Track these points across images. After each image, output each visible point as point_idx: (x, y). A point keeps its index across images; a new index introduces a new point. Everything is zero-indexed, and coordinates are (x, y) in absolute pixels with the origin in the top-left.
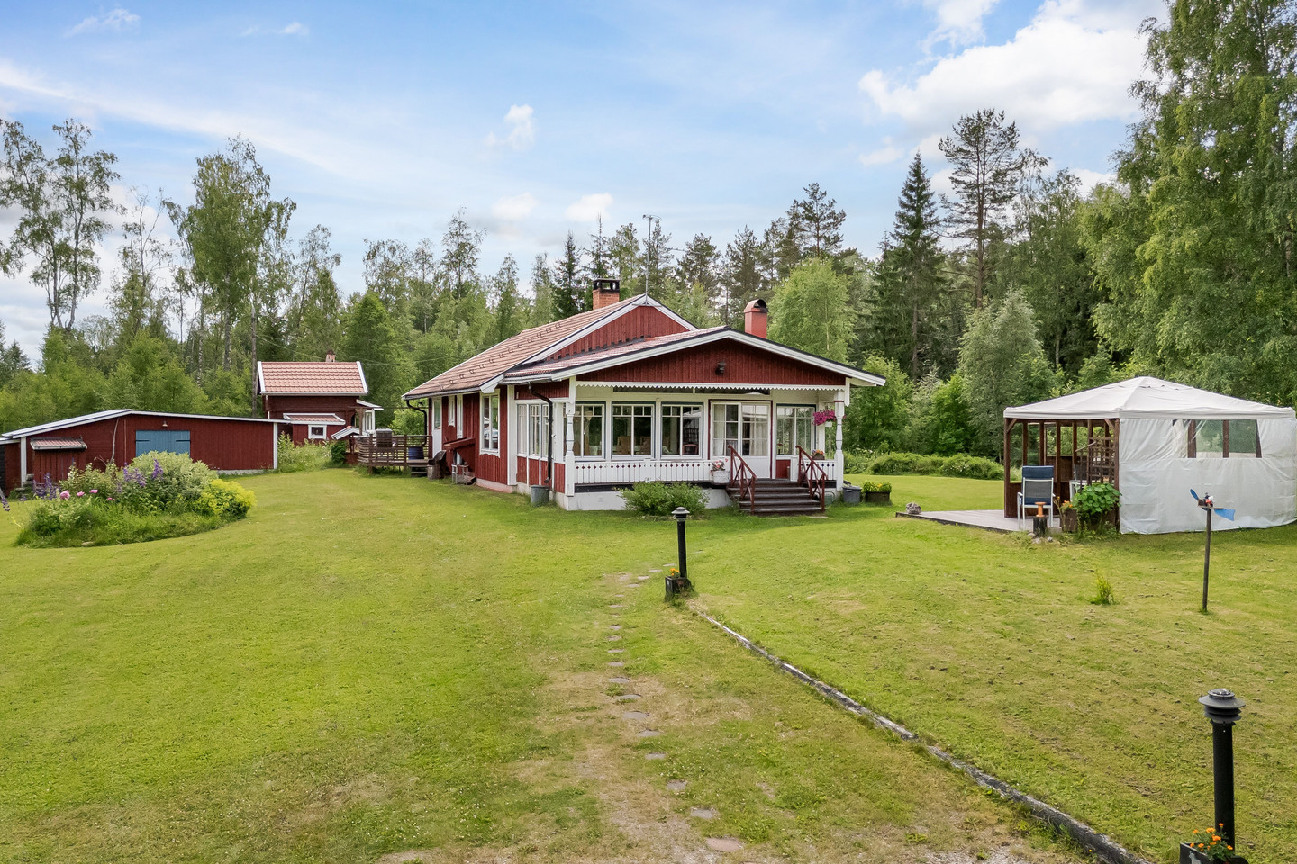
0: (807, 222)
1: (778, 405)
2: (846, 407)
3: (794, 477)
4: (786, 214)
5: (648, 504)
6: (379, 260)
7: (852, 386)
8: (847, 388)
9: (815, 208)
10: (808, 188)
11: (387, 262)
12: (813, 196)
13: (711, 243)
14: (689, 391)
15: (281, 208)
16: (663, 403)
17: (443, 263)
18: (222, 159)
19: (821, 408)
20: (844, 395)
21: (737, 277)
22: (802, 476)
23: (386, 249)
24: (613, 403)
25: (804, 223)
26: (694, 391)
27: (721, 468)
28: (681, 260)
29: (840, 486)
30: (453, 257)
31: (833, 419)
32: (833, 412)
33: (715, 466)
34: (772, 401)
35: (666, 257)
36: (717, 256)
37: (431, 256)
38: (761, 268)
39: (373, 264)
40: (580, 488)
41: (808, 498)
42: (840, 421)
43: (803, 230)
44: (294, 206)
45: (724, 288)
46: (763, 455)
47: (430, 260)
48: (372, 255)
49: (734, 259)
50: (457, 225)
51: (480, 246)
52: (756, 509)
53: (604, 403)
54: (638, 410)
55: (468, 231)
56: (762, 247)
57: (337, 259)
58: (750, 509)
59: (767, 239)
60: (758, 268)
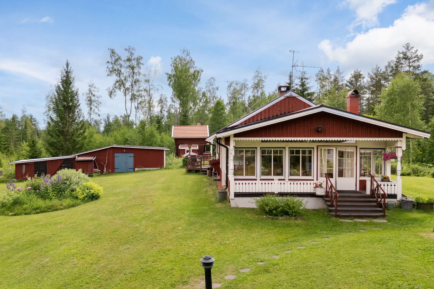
0: (404, 60)
1: (360, 148)
2: (403, 151)
3: (368, 192)
4: (395, 58)
5: (267, 210)
6: (232, 88)
7: (407, 138)
8: (404, 139)
9: (408, 54)
10: (405, 46)
11: (235, 89)
12: (407, 49)
13: (361, 73)
14: (305, 141)
15: (198, 72)
16: (289, 148)
17: (252, 87)
18: (179, 57)
19: (388, 151)
20: (402, 143)
21: (373, 86)
22: (372, 191)
23: (235, 84)
24: (261, 148)
25: (403, 61)
26: (308, 142)
27: (320, 186)
28: (348, 80)
29: (399, 197)
30: (255, 85)
31: (396, 158)
32: (395, 153)
33: (316, 185)
34: (356, 147)
35: (342, 80)
36: (364, 78)
37: (247, 85)
38: (384, 82)
39: (230, 90)
40: (237, 195)
41: (375, 206)
42: (399, 159)
43: (402, 64)
44: (202, 71)
45: (368, 91)
46: (351, 177)
47: (247, 86)
48: (230, 86)
49: (371, 79)
50: (257, 73)
51: (266, 80)
52: (338, 213)
53: (256, 148)
54: (275, 152)
55: (262, 75)
56: (384, 73)
57: (217, 89)
58: (334, 213)
59: (386, 70)
60: (383, 82)
